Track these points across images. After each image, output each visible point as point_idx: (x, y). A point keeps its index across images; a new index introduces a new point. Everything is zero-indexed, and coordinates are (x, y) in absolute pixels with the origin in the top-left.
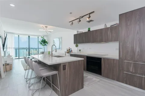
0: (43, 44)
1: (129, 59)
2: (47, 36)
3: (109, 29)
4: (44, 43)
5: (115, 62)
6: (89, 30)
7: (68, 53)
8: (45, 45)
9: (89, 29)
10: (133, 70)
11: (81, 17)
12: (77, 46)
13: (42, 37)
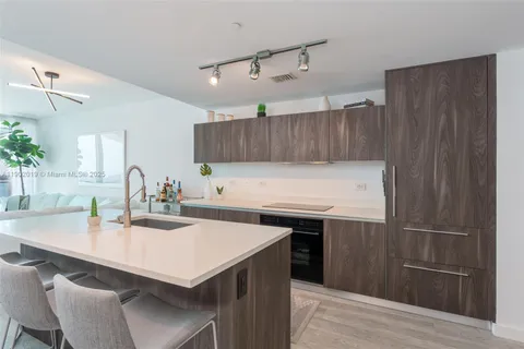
0: (14, 158)
1: (417, 220)
2: (35, 120)
3: (344, 116)
4: (18, 155)
5: (373, 233)
6: (262, 114)
7: (163, 201)
8: (28, 162)
9: (262, 108)
10: (430, 255)
11: (268, 54)
12: (206, 172)
13: (6, 123)
